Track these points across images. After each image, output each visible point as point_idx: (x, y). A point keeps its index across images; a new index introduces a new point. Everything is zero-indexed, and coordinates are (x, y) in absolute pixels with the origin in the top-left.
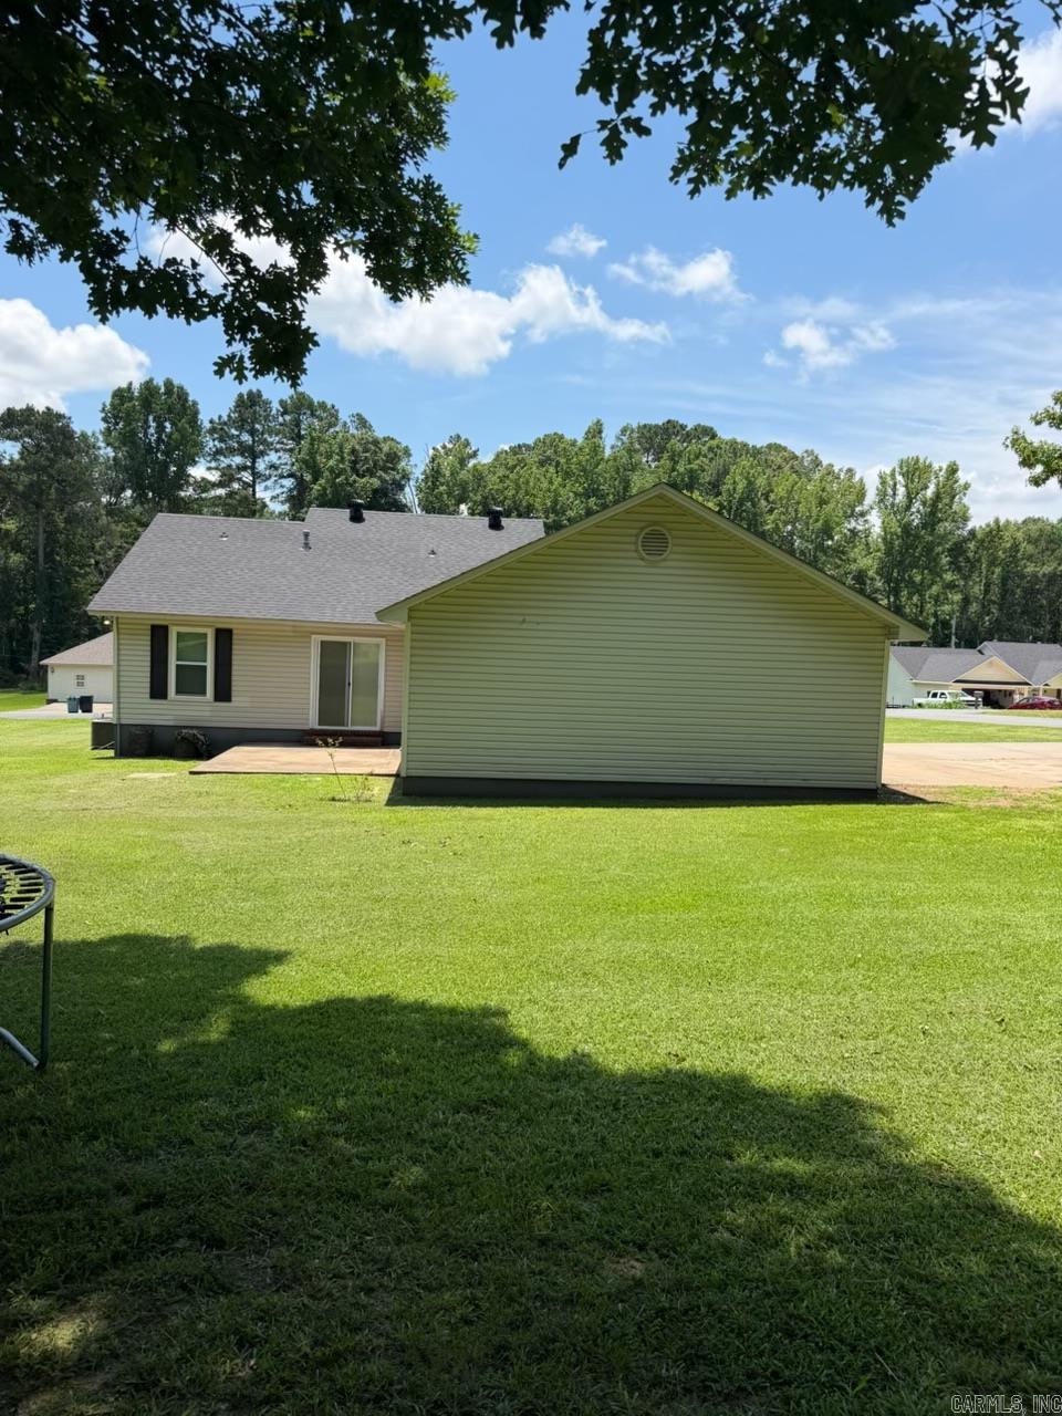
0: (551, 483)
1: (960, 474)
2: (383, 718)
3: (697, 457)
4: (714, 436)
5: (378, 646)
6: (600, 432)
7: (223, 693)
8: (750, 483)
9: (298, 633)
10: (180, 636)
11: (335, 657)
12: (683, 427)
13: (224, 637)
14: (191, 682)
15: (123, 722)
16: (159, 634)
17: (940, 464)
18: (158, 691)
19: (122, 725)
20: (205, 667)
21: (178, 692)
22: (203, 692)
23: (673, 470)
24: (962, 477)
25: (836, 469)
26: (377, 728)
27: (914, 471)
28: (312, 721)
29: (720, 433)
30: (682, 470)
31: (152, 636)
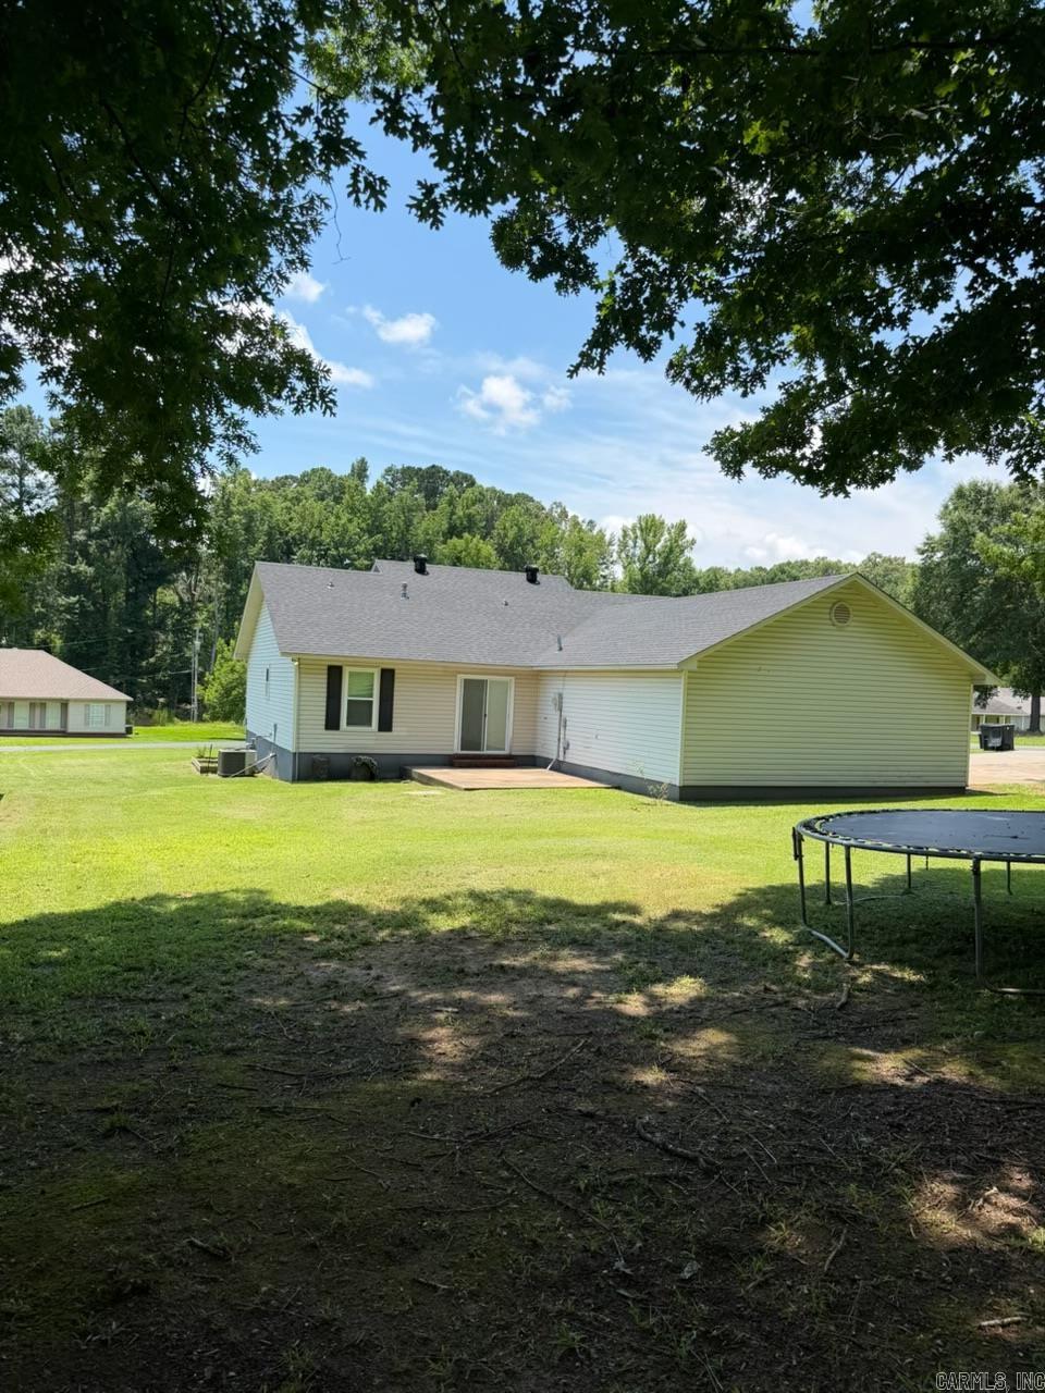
0: (338, 517)
1: (687, 531)
2: (512, 742)
3: (474, 504)
4: (473, 484)
5: (506, 684)
6: (365, 470)
7: (386, 725)
8: (520, 529)
9: (448, 672)
10: (351, 674)
11: (474, 693)
12: (446, 473)
13: (388, 676)
14: (359, 714)
15: (302, 750)
16: (335, 674)
17: (671, 520)
18: (332, 723)
19: (300, 754)
20: (371, 702)
21: (348, 724)
22: (370, 724)
23: (453, 513)
24: (690, 533)
25: (580, 520)
26: (506, 752)
27: (650, 527)
28: (455, 748)
29: (479, 482)
30: (461, 513)
31: (329, 674)
